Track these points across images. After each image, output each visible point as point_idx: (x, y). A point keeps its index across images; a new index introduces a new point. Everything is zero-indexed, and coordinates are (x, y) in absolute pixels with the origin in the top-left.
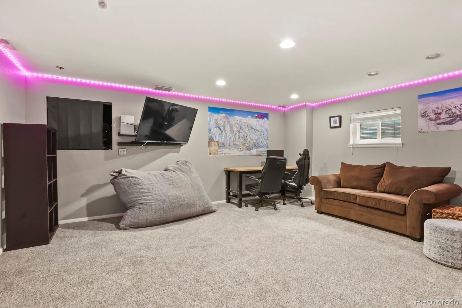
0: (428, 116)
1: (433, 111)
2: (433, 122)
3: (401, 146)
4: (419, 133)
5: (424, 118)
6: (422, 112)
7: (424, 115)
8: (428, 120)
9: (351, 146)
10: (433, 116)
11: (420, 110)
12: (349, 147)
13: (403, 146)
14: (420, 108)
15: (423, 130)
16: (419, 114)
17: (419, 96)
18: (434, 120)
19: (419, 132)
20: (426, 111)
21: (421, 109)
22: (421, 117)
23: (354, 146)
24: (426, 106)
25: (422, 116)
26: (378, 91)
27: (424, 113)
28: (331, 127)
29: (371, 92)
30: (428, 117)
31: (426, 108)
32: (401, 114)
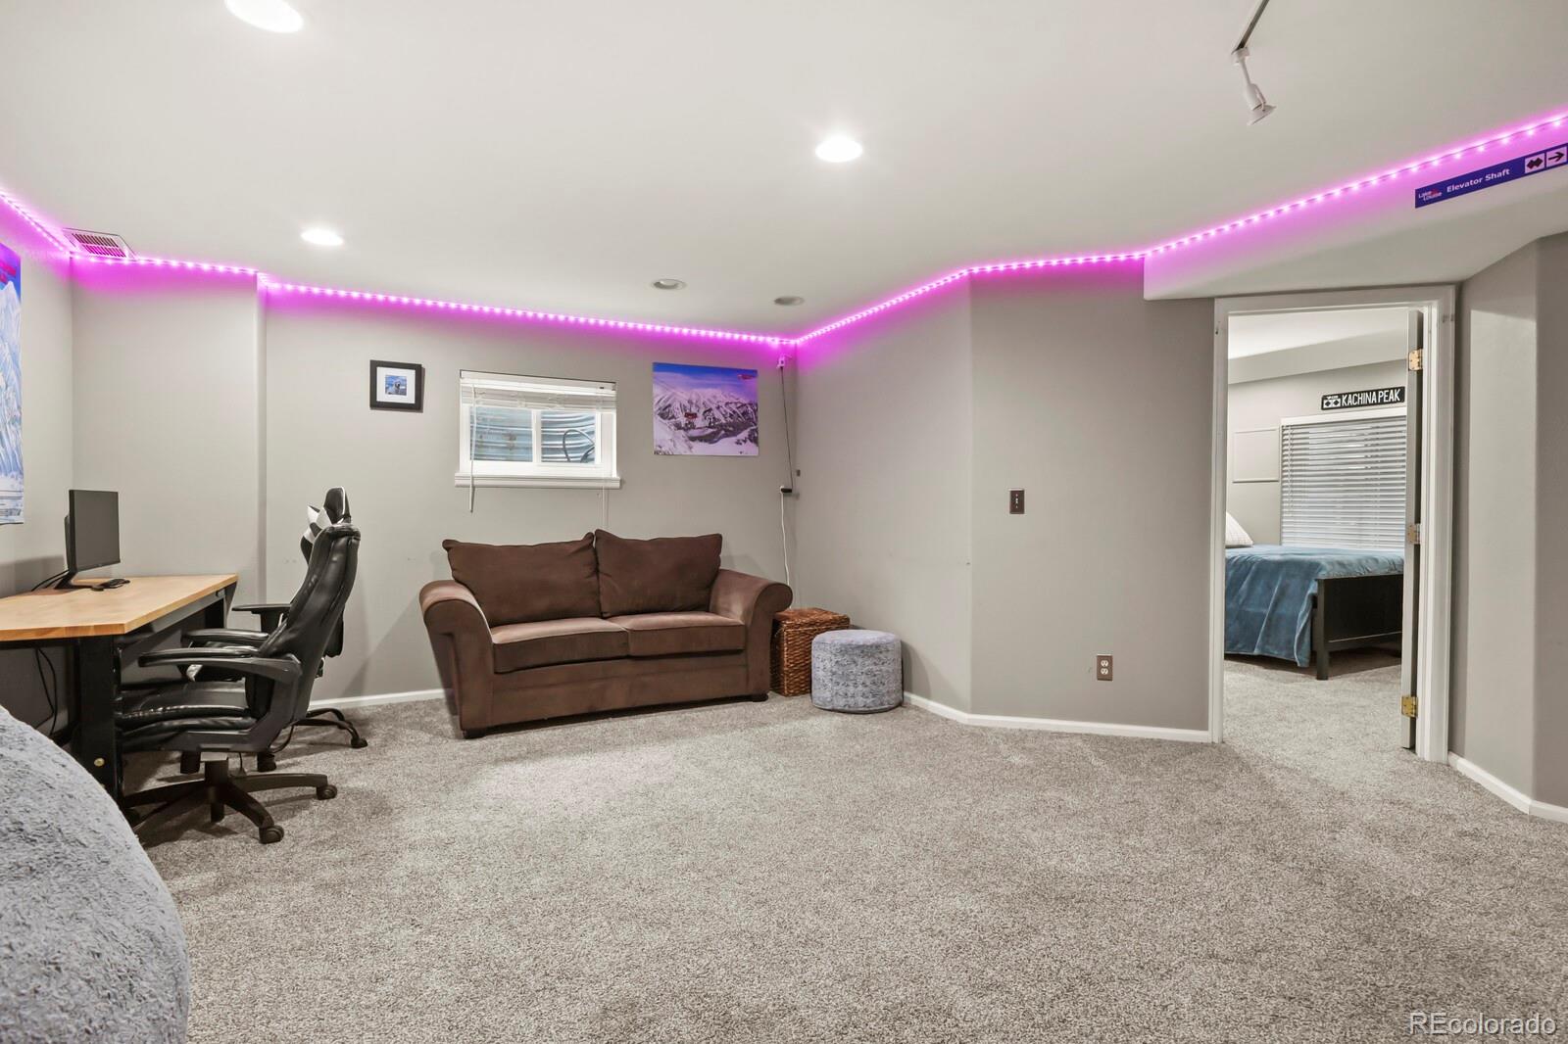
0: (673, 417)
1: (684, 408)
2: (682, 431)
3: (618, 485)
4: (656, 456)
5: (666, 421)
6: (661, 404)
7: (665, 414)
8: (673, 427)
9: (469, 482)
10: (683, 420)
11: (656, 400)
12: (458, 486)
13: (621, 487)
14: (658, 395)
15: (663, 449)
16: (655, 410)
17: (655, 364)
18: (683, 429)
19: (656, 453)
20: (670, 406)
21: (659, 398)
22: (659, 418)
23: (476, 482)
24: (669, 393)
25: (662, 416)
26: (556, 319)
27: (666, 408)
28: (375, 404)
29: (535, 315)
30: (674, 420)
31: (669, 398)
32: (614, 399)
